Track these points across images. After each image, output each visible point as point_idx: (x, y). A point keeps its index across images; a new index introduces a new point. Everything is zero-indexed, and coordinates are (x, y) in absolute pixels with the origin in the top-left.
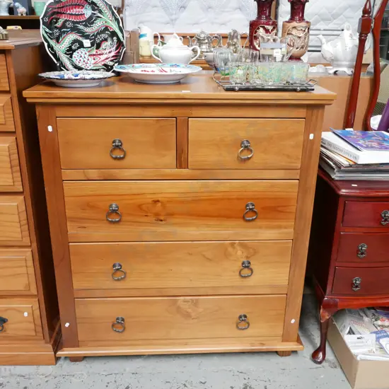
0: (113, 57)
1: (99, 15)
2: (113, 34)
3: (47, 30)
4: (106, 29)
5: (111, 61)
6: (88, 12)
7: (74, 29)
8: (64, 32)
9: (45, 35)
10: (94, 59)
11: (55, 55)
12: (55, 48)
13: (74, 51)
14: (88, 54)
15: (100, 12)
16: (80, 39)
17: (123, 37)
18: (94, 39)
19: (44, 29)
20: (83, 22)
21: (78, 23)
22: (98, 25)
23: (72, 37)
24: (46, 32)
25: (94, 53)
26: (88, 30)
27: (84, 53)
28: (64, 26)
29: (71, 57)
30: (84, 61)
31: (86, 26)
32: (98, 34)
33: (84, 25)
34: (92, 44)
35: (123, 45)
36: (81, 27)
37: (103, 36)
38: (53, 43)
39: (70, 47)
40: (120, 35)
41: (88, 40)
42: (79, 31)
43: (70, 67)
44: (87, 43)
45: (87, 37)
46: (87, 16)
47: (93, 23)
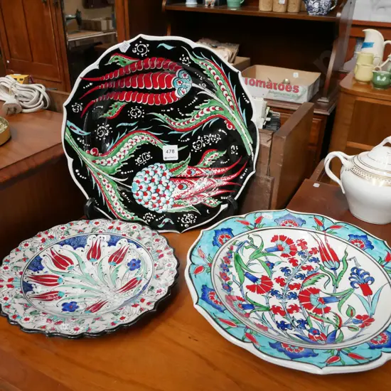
0: (221, 188)
1: (208, 92)
2: (234, 137)
3: (78, 131)
4: (221, 123)
5: (214, 197)
6: (182, 86)
7: (147, 123)
8: (122, 129)
9: (72, 142)
10: (181, 187)
11: (87, 183)
12: (92, 168)
13: (140, 168)
14: (169, 174)
15: (210, 87)
16: (158, 143)
17: (254, 146)
18: (190, 144)
19: (70, 128)
20: (169, 106)
21: (158, 109)
22: (202, 114)
23: (140, 138)
24: (74, 136)
25: (184, 173)
26: (178, 125)
27: (160, 172)
28: (123, 115)
29: (130, 182)
30: (157, 191)
31: (174, 115)
32: (200, 133)
33: (170, 114)
34: (182, 155)
35: (250, 166)
36: (162, 118)
37: (211, 137)
38: (86, 157)
39: (131, 161)
40: (247, 140)
41: (175, 147)
42: (157, 127)
43: (118, 207)
44: (171, 151)
45: (173, 140)
46: (179, 95)
47: (191, 109)
